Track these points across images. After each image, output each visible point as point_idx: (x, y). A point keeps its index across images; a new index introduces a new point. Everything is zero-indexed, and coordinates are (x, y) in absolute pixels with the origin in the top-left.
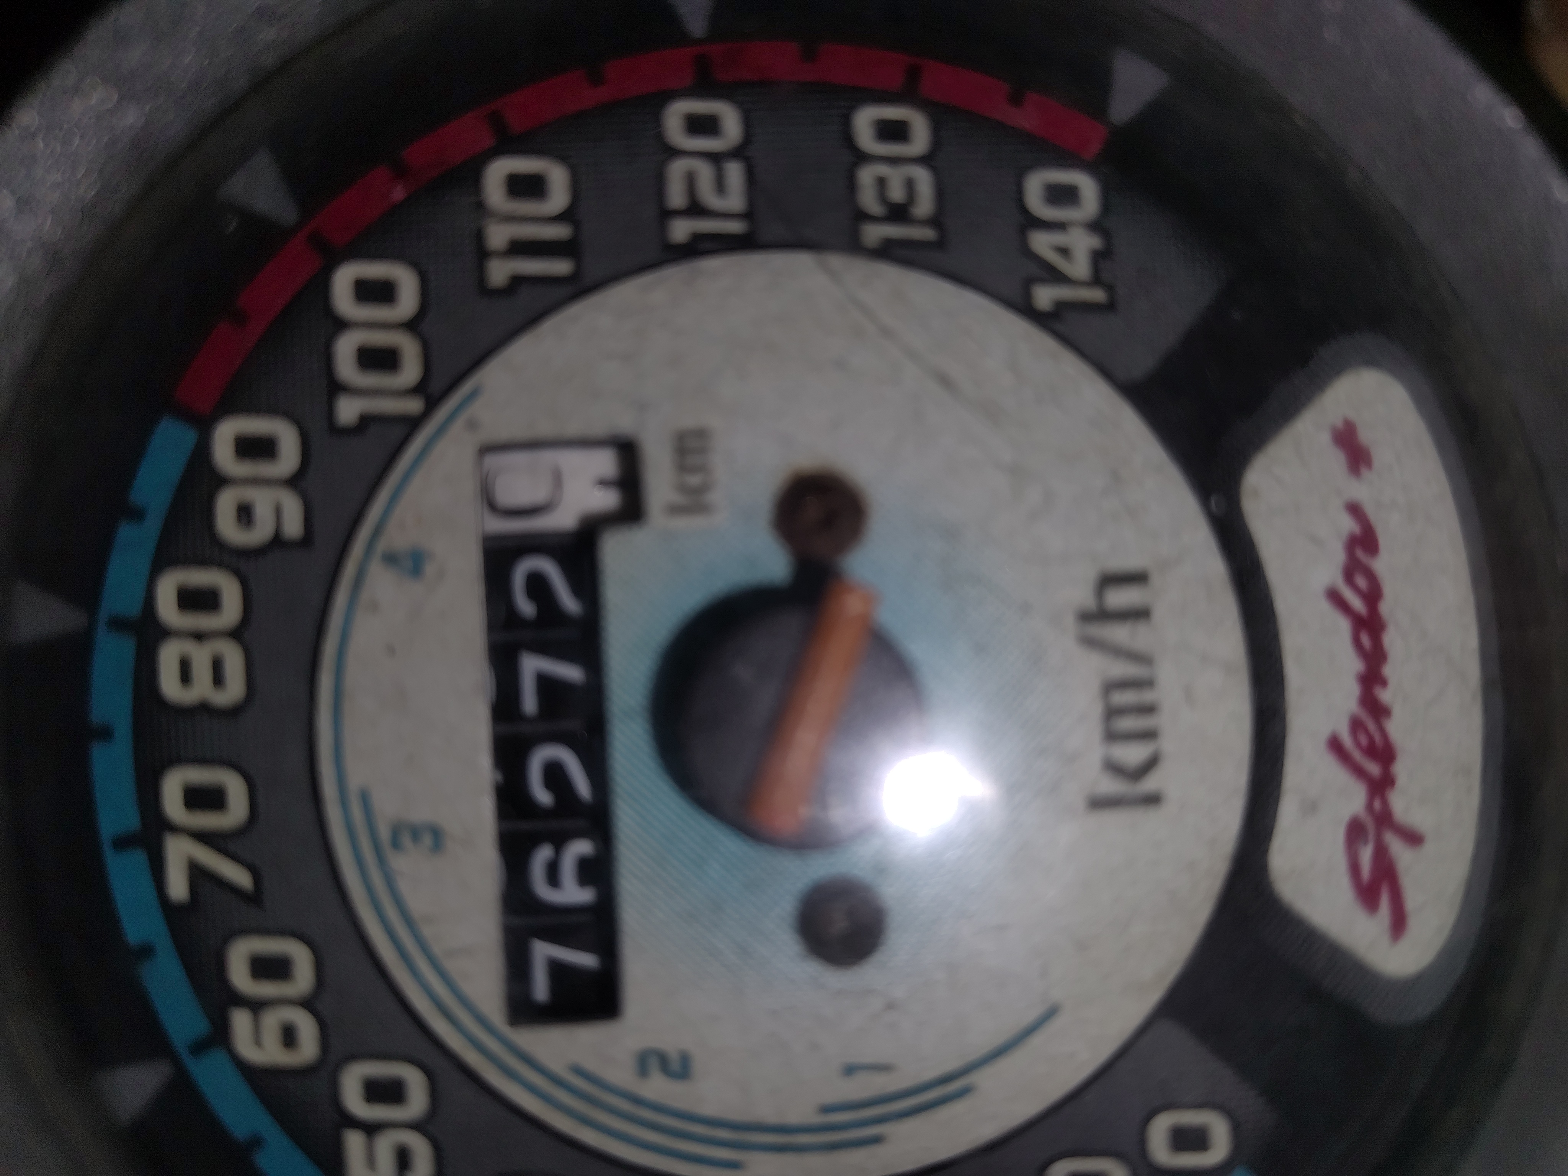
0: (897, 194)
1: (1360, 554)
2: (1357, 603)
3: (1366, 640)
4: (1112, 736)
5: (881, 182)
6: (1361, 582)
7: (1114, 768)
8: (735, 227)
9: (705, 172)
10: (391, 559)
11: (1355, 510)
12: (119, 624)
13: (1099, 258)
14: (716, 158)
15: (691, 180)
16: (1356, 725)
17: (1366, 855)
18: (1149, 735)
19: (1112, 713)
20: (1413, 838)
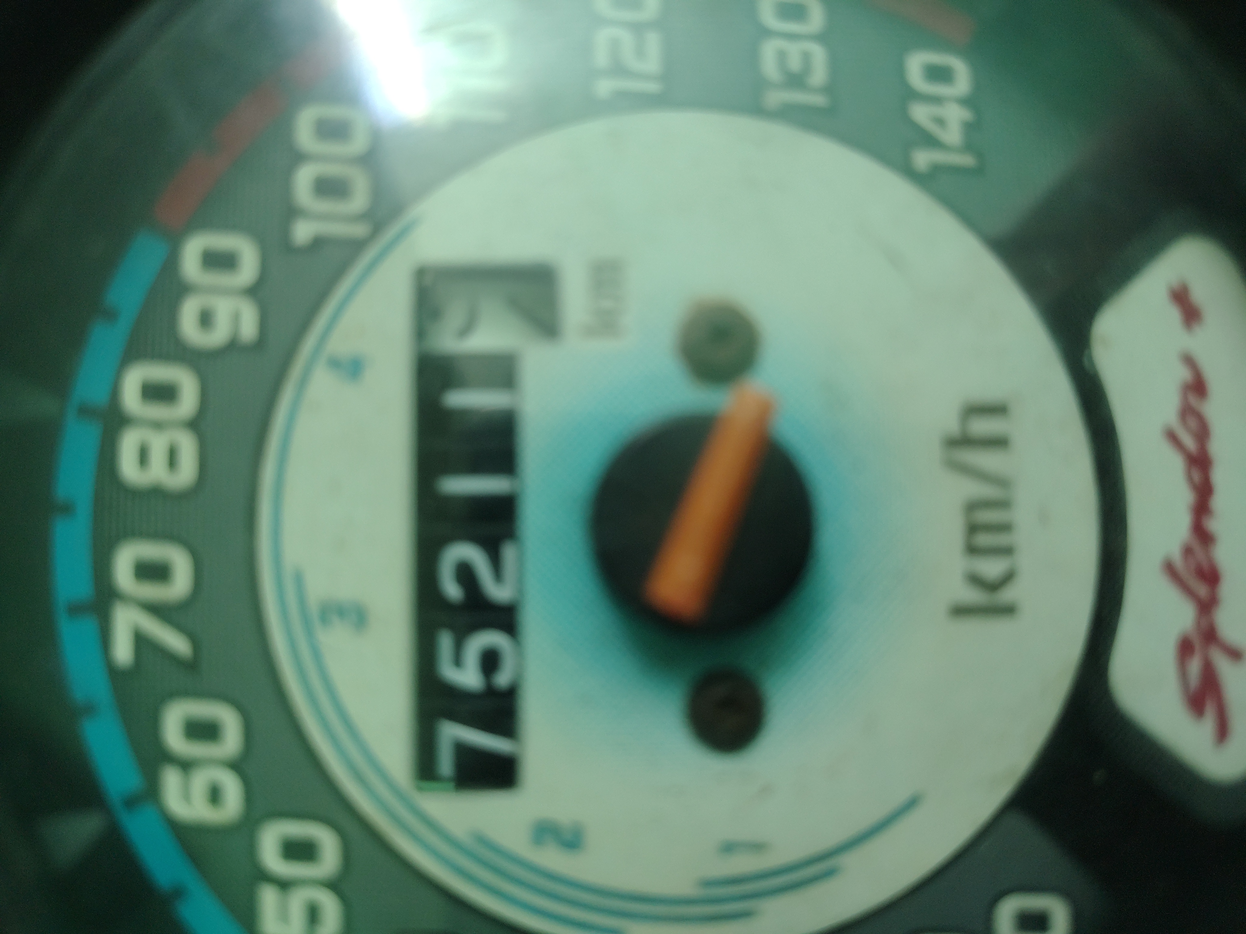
0: (795, 64)
1: (1193, 400)
2: (1189, 442)
3: (1197, 476)
4: (972, 550)
5: (782, 56)
6: (1193, 423)
7: (976, 580)
8: (652, 87)
9: (626, 38)
10: (335, 364)
11: (1189, 361)
12: (86, 411)
13: (970, 128)
14: (638, 28)
15: (615, 45)
16: (1188, 551)
17: (1195, 666)
18: (1007, 551)
19: (973, 529)
20: (1234, 654)
